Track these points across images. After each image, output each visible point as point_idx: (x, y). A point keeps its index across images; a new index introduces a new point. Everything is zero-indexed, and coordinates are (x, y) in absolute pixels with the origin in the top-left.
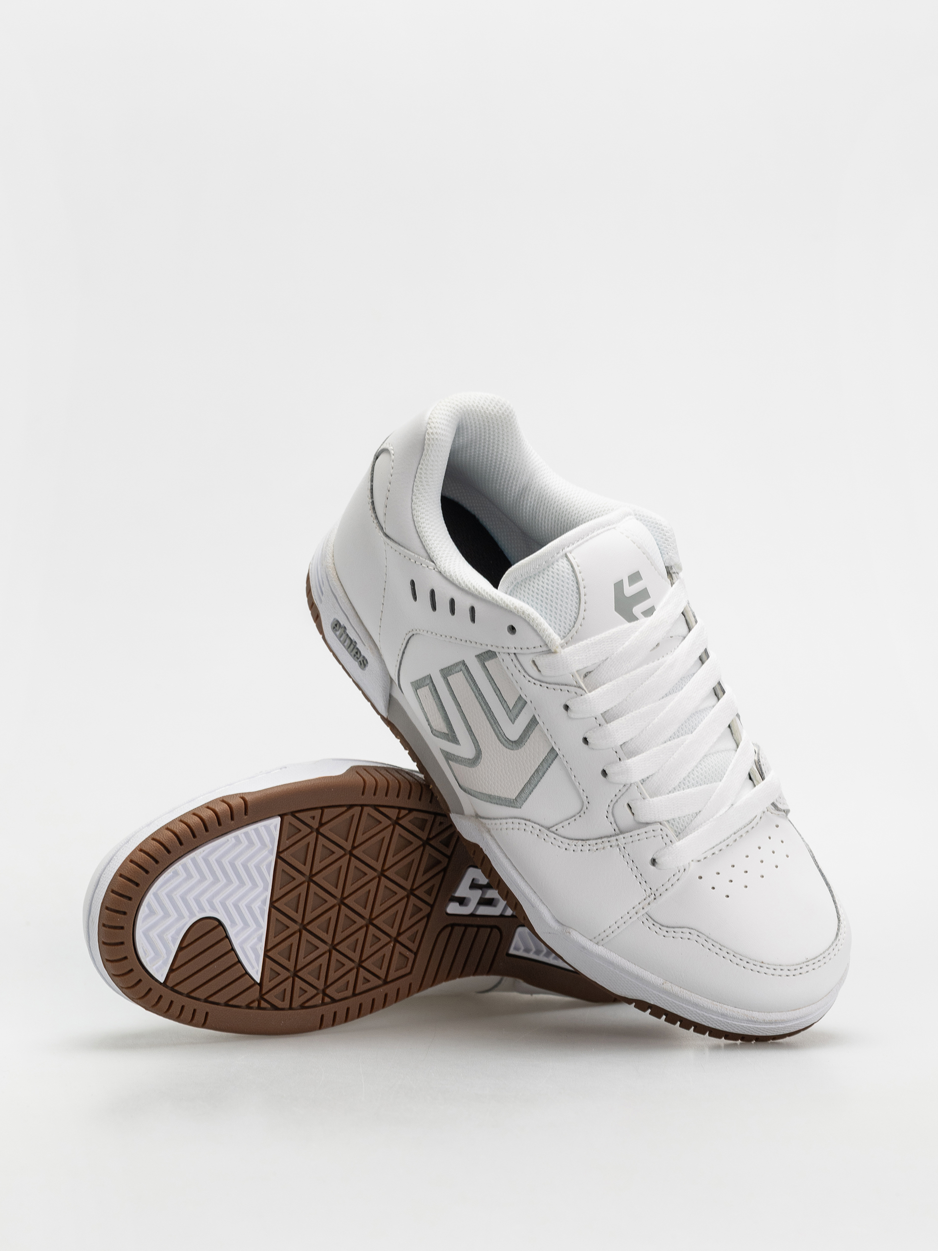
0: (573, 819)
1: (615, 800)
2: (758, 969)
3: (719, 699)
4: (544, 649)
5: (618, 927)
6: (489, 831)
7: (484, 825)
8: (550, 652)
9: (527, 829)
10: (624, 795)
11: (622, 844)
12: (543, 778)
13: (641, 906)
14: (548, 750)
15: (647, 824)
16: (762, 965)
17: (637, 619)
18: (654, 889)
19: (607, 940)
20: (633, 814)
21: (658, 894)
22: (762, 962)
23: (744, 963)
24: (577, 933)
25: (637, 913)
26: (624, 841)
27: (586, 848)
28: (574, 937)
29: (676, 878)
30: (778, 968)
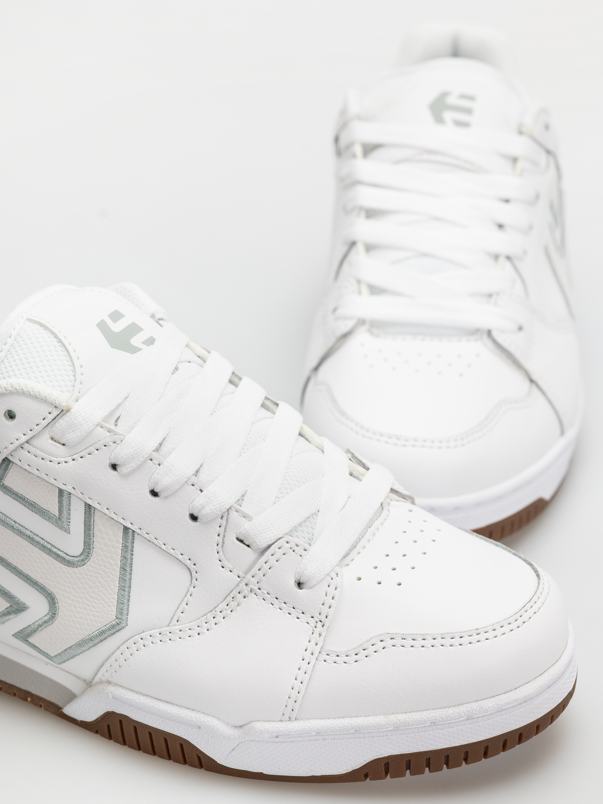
0: (188, 595)
1: (221, 541)
2: (477, 638)
3: (274, 413)
4: (55, 413)
5: (302, 683)
6: (109, 682)
7: (101, 682)
8: (63, 412)
9: (146, 643)
10: (227, 530)
11: (255, 586)
12: (133, 572)
13: (313, 643)
14: (120, 533)
15: (269, 546)
16: (478, 631)
17: (138, 350)
18: (316, 615)
19: (297, 706)
20: (248, 546)
21: (323, 618)
22: (477, 629)
23: (457, 641)
24: (261, 722)
25: (312, 654)
26: (254, 580)
27: (220, 616)
28: (261, 728)
29: (333, 587)
30: (498, 627)
